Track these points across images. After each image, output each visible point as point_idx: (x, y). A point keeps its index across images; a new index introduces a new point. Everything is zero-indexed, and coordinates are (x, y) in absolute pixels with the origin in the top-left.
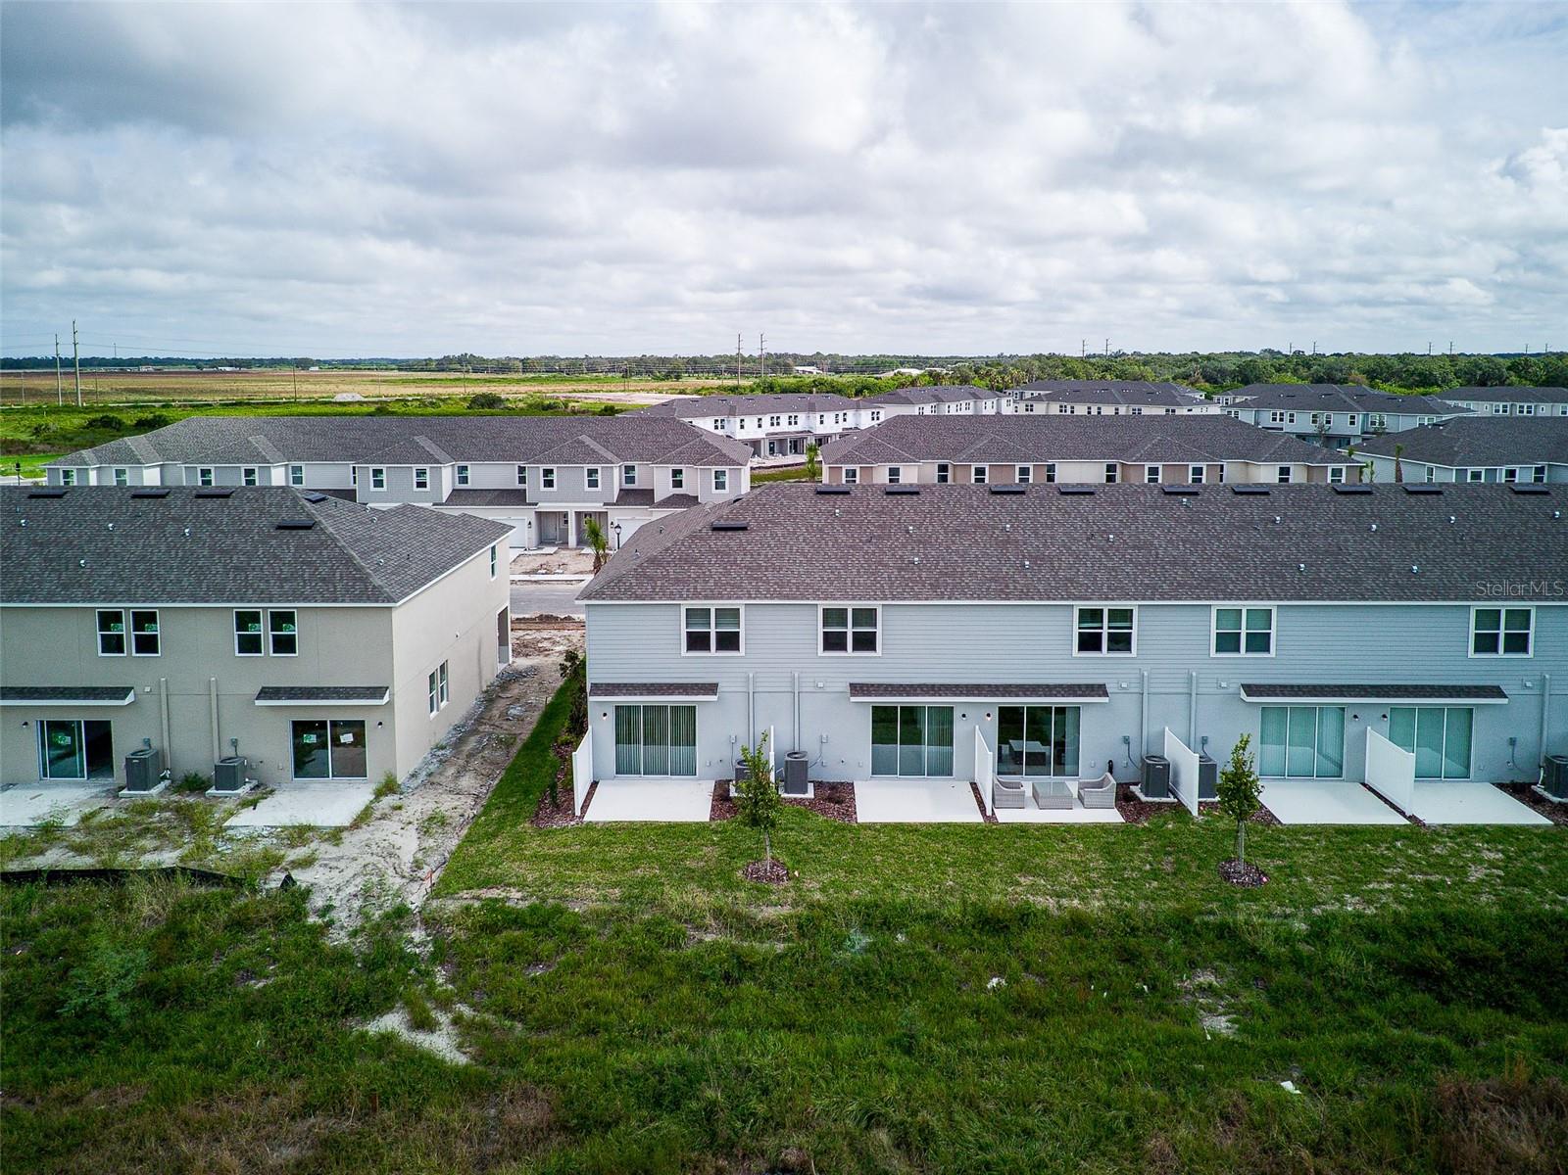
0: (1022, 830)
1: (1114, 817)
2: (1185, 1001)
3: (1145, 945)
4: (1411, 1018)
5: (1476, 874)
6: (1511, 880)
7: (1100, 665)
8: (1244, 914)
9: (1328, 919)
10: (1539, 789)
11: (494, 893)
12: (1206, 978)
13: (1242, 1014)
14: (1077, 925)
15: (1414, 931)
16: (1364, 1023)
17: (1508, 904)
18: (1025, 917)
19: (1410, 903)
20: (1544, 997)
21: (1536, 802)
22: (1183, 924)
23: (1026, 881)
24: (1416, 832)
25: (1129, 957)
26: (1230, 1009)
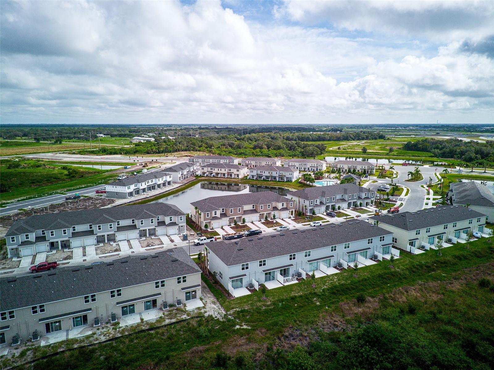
0: (288, 286)
1: (297, 282)
2: (314, 302)
3: (308, 297)
4: (334, 298)
5: (335, 280)
6: (339, 280)
7: (292, 262)
8: (316, 291)
9: (324, 289)
10: (337, 267)
11: (235, 310)
12: (315, 299)
13: (320, 302)
14: (301, 296)
15: (332, 289)
16: (331, 300)
17: (339, 283)
18: (295, 296)
19: (330, 285)
20: (344, 293)
21: (338, 269)
22: (311, 293)
23: (293, 292)
24: (328, 276)
25: (307, 298)
26: (318, 301)
